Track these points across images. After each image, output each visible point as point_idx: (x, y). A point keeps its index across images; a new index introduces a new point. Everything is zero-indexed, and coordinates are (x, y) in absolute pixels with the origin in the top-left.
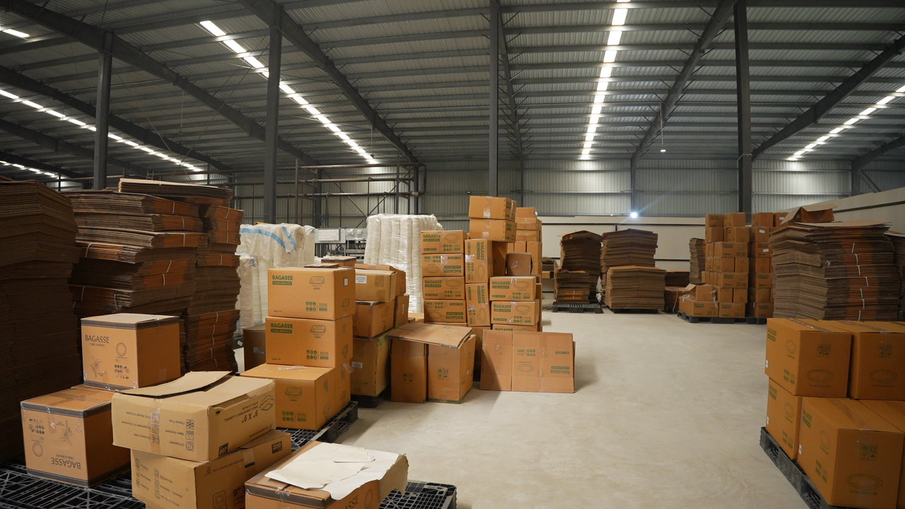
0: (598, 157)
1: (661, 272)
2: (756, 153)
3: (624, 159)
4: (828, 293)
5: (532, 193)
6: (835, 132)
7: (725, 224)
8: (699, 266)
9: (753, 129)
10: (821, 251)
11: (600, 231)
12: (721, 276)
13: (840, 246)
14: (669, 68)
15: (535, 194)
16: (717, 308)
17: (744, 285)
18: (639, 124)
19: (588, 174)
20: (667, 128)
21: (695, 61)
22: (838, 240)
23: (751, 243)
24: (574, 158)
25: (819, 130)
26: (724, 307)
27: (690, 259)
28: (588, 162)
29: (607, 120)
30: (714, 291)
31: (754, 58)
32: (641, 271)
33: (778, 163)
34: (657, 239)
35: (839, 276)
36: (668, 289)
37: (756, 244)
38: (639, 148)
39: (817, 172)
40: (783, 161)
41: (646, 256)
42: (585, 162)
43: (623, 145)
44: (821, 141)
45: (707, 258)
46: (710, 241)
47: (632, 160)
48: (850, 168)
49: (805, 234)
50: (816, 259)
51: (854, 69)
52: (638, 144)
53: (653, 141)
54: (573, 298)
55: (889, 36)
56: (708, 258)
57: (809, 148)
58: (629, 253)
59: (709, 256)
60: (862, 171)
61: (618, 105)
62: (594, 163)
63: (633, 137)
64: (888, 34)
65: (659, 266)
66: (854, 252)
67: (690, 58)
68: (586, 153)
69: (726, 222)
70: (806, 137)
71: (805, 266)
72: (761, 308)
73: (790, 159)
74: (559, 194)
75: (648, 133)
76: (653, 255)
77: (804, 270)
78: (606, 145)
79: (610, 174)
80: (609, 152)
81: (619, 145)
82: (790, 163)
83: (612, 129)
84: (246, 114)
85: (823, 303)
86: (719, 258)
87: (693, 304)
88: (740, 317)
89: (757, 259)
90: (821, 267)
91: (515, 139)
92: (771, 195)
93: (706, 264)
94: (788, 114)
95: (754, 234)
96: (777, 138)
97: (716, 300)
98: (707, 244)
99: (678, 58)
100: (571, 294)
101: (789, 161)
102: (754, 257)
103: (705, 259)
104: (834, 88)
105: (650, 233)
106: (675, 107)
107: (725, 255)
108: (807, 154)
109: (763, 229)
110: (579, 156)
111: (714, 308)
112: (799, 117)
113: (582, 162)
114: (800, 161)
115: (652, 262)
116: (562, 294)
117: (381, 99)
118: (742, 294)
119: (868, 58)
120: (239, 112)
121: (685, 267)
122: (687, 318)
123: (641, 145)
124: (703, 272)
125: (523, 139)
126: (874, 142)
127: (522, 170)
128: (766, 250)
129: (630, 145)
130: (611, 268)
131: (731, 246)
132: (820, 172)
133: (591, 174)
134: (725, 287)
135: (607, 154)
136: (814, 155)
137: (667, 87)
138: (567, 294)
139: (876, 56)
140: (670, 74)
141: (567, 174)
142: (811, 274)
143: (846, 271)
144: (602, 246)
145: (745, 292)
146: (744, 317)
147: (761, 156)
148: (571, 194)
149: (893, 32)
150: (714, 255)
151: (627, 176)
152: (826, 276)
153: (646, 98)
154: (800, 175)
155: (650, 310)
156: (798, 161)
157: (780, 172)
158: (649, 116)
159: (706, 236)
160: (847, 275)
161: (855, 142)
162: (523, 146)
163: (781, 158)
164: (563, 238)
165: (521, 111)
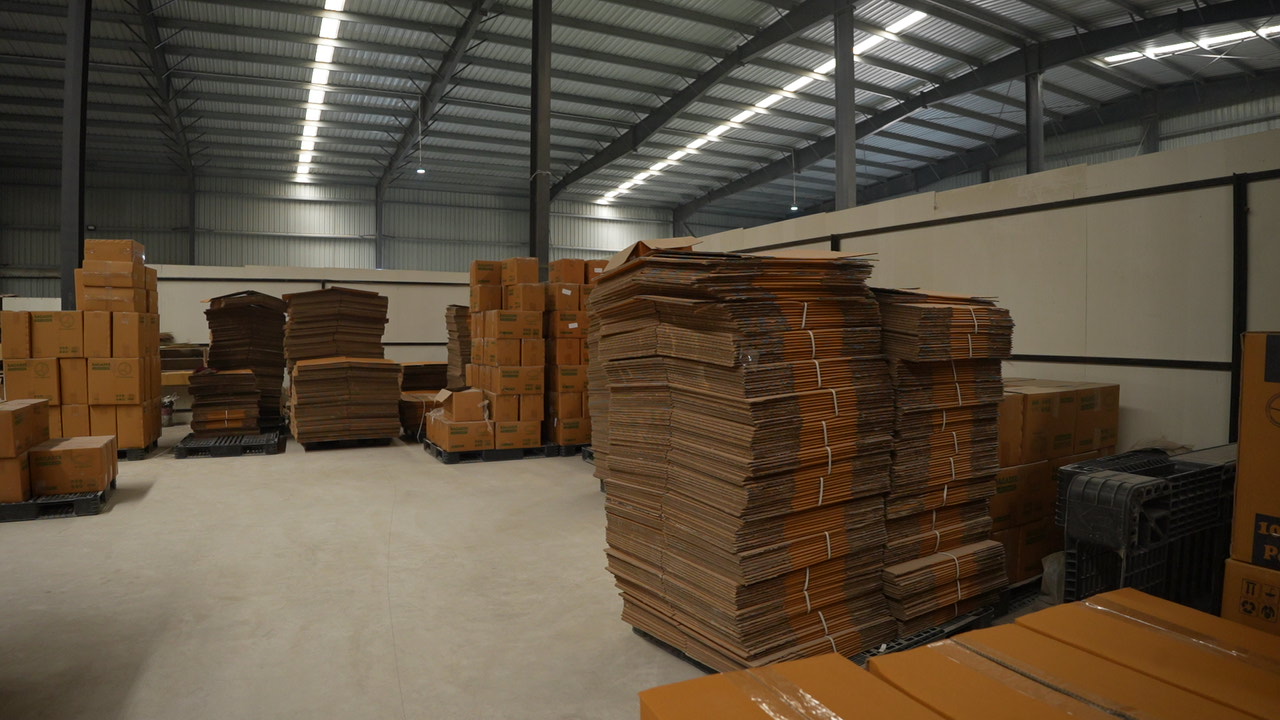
0: (321, 180)
1: (394, 368)
2: (556, 190)
3: (366, 185)
4: (755, 441)
5: (210, 232)
6: (656, 169)
7: (504, 277)
8: (462, 355)
9: (554, 153)
10: (734, 324)
11: (277, 292)
12: (498, 373)
13: (776, 310)
14: (433, 36)
15: (215, 234)
16: (492, 432)
17: (538, 388)
18: (386, 128)
19: (308, 206)
20: (430, 140)
21: (471, 32)
22: (772, 294)
23: (548, 313)
24: (285, 177)
25: (638, 163)
26: (505, 430)
27: (447, 341)
28: (308, 187)
29: (334, 117)
30: (487, 402)
31: (559, 41)
32: (352, 367)
33: (584, 207)
34: (386, 307)
35: (776, 391)
36: (406, 396)
37: (557, 315)
38: (388, 169)
39: (632, 222)
40: (590, 204)
41: (365, 339)
42: (303, 187)
43: (362, 161)
44: (639, 179)
45: (473, 340)
46: (477, 309)
47: (378, 188)
48: (672, 220)
49: (694, 276)
50: (724, 345)
51: (687, 79)
52: (385, 163)
53: (409, 159)
54: (226, 425)
55: (731, 39)
56: (475, 341)
57: (624, 188)
58: (334, 333)
59: (476, 337)
60: (685, 224)
61: (351, 92)
62: (318, 189)
63: (378, 150)
64: (730, 36)
65: (391, 356)
66: (807, 326)
67: (466, 23)
68: (303, 172)
69: (505, 275)
70: (621, 173)
71: (686, 365)
72: (568, 426)
73: (599, 201)
74: (258, 236)
75: (400, 145)
76: (380, 336)
77: (685, 374)
78: (336, 159)
79: (342, 207)
80: (342, 171)
81: (357, 161)
82: (600, 208)
83: (344, 132)
85: (741, 468)
86: (493, 339)
87: (447, 428)
88: (531, 446)
89: (558, 341)
90: (737, 367)
92: (575, 250)
93: (473, 350)
94: (600, 136)
95: (553, 296)
96: (586, 169)
97: (490, 417)
98: (473, 315)
99: (448, 21)
100: (222, 417)
101: (598, 205)
102: (554, 338)
103: (470, 342)
104: (661, 104)
105: (374, 296)
106: (441, 105)
107: (504, 335)
108: (620, 197)
109: (567, 288)
110: (292, 175)
111: (486, 433)
112: (614, 141)
113: (298, 187)
114: (612, 205)
115: (378, 349)
116: (202, 419)
118: (534, 405)
119: (704, 67)
121: (440, 356)
122: (439, 454)
123: (390, 164)
124: (468, 366)
125: (190, 136)
126: (701, 188)
127: (191, 194)
128: (573, 326)
129: (373, 162)
130: (300, 363)
131: (512, 318)
132: (636, 222)
133: (313, 207)
134: (505, 394)
135: (338, 175)
136: (629, 198)
137: (430, 70)
138: (211, 417)
139: (715, 64)
140: (434, 47)
141: (271, 205)
142: (704, 386)
143: (792, 377)
144: (287, 319)
145: (540, 401)
146: (539, 445)
147: (562, 195)
148: (279, 237)
149: (738, 34)
150: (486, 335)
151: (371, 211)
152: (748, 393)
153: (397, 85)
154: (611, 225)
155: (375, 440)
156: (610, 206)
157: (586, 218)
158: (403, 116)
159: (471, 301)
160: (792, 387)
161: (679, 185)
162: (193, 150)
163: (588, 199)
164: (211, 305)
165: (178, 83)
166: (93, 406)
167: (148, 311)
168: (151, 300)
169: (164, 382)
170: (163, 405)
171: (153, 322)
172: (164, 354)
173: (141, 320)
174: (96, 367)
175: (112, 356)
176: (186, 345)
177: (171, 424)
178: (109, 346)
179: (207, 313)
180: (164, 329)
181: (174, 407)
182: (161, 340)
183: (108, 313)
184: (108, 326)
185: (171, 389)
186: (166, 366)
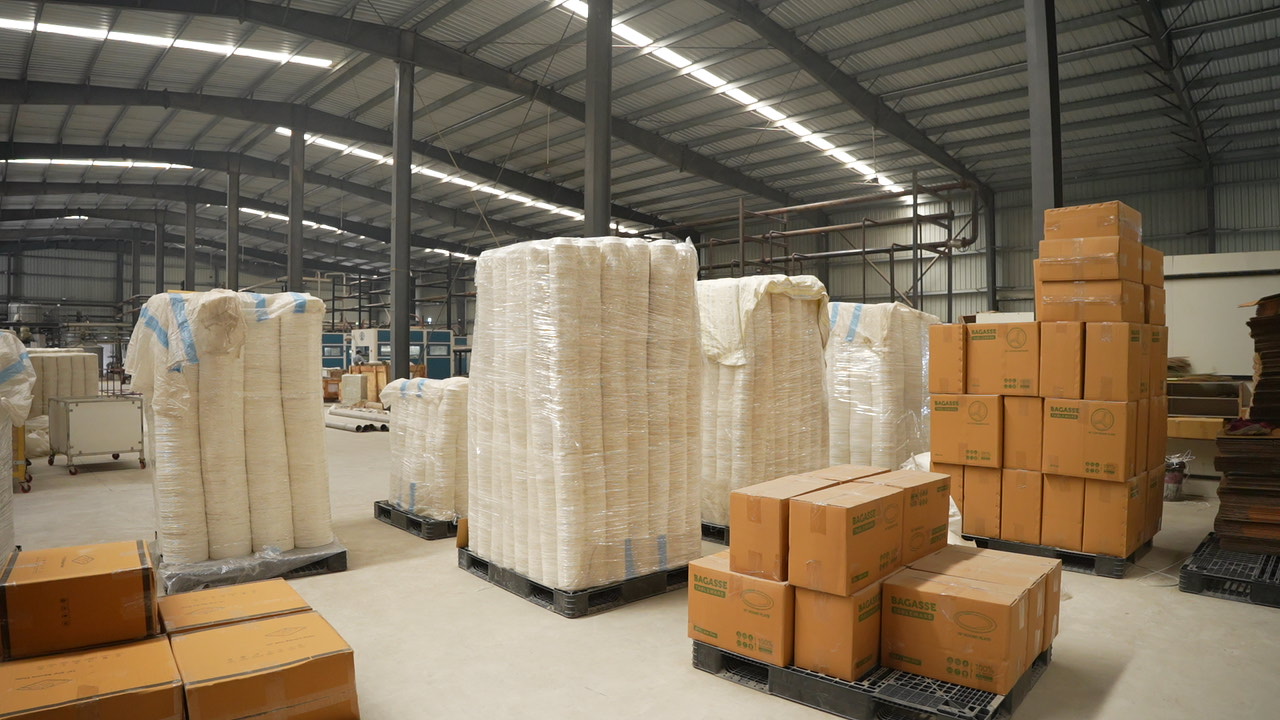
84: (666, 136)
91: (1183, 118)
117: (927, 108)
120: (657, 134)
125: (1203, 114)
127: (1209, 189)
162: (1208, 133)
164: (1258, 312)
165: (1181, 45)
166: (1050, 476)
167: (1147, 321)
168: (1152, 302)
169: (1171, 433)
170: (1169, 468)
171: (1154, 340)
172: (1173, 389)
173: (1134, 336)
174: (1059, 413)
175: (1082, 398)
176: (1210, 377)
177: (1179, 497)
178: (1078, 378)
179: (1252, 324)
180: (1174, 352)
181: (1186, 471)
182: (1170, 368)
183: (1077, 324)
184: (1078, 346)
185: (1182, 444)
186: (1175, 408)
